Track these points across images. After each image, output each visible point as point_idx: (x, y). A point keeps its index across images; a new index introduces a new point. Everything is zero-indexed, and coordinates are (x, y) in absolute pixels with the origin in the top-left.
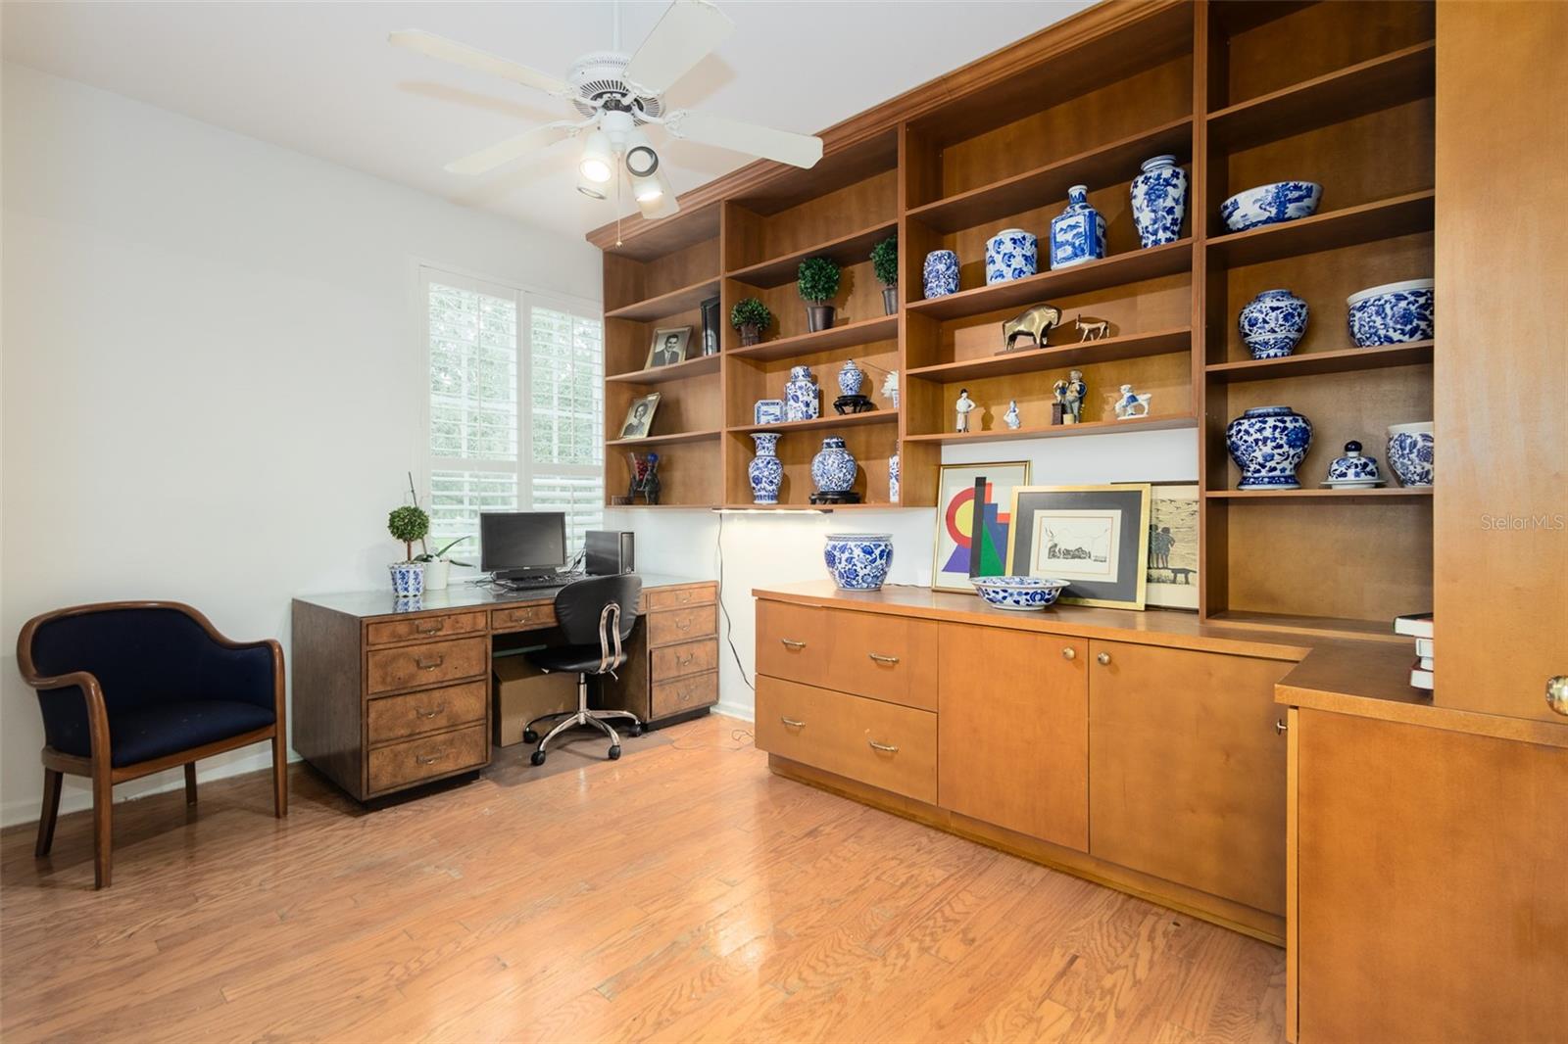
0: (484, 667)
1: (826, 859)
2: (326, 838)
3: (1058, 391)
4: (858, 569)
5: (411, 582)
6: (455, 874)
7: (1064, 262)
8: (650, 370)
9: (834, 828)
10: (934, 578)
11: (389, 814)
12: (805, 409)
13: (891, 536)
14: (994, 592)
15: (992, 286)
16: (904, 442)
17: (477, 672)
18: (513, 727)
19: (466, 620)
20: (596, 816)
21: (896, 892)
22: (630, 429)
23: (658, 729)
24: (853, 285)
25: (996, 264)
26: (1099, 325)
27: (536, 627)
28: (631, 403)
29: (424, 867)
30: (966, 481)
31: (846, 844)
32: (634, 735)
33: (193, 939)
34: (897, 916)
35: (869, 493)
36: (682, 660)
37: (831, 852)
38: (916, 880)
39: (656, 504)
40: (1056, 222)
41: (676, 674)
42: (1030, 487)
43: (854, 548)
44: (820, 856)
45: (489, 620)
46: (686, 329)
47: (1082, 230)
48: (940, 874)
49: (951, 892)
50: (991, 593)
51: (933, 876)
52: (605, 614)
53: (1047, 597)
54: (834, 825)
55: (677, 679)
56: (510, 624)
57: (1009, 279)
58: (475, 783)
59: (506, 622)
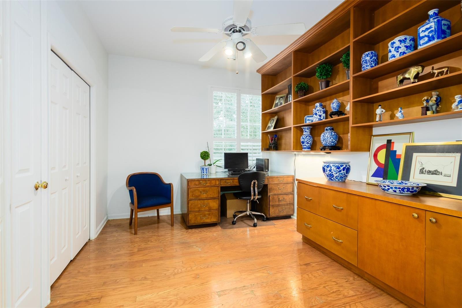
0: (218, 195)
1: (308, 275)
2: (178, 233)
3: (425, 101)
4: (334, 174)
5: (205, 171)
6: (200, 250)
7: (423, 45)
8: (274, 109)
9: (316, 265)
10: (368, 179)
11: (194, 230)
12: (319, 118)
13: (350, 162)
14: (384, 186)
15: (390, 61)
16: (352, 127)
17: (216, 196)
18: (230, 213)
19: (213, 182)
20: (242, 242)
21: (329, 294)
22: (269, 128)
23: (272, 220)
24: (339, 71)
25: (392, 52)
26: (444, 69)
27: (233, 185)
28: (270, 119)
29: (194, 246)
30: (383, 141)
31: (318, 271)
32: (264, 221)
33: (144, 250)
34: (325, 303)
35: (344, 146)
36: (280, 199)
37: (311, 273)
38: (340, 292)
39: (277, 150)
40: (420, 28)
41: (278, 204)
42: (412, 143)
43: (332, 166)
44: (306, 273)
45: (220, 182)
46: (285, 95)
47: (433, 29)
48: (351, 293)
49: (353, 301)
50: (382, 186)
51: (348, 293)
52: (252, 183)
53: (411, 190)
54: (316, 264)
55: (278, 206)
56: (225, 184)
57: (398, 57)
58: (216, 226)
59: (224, 183)
